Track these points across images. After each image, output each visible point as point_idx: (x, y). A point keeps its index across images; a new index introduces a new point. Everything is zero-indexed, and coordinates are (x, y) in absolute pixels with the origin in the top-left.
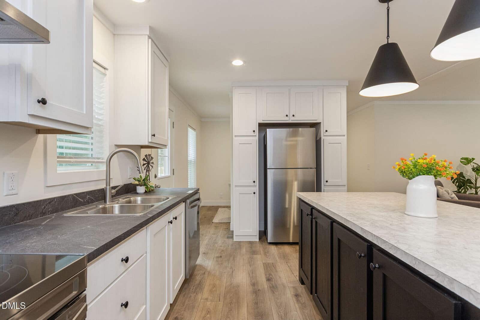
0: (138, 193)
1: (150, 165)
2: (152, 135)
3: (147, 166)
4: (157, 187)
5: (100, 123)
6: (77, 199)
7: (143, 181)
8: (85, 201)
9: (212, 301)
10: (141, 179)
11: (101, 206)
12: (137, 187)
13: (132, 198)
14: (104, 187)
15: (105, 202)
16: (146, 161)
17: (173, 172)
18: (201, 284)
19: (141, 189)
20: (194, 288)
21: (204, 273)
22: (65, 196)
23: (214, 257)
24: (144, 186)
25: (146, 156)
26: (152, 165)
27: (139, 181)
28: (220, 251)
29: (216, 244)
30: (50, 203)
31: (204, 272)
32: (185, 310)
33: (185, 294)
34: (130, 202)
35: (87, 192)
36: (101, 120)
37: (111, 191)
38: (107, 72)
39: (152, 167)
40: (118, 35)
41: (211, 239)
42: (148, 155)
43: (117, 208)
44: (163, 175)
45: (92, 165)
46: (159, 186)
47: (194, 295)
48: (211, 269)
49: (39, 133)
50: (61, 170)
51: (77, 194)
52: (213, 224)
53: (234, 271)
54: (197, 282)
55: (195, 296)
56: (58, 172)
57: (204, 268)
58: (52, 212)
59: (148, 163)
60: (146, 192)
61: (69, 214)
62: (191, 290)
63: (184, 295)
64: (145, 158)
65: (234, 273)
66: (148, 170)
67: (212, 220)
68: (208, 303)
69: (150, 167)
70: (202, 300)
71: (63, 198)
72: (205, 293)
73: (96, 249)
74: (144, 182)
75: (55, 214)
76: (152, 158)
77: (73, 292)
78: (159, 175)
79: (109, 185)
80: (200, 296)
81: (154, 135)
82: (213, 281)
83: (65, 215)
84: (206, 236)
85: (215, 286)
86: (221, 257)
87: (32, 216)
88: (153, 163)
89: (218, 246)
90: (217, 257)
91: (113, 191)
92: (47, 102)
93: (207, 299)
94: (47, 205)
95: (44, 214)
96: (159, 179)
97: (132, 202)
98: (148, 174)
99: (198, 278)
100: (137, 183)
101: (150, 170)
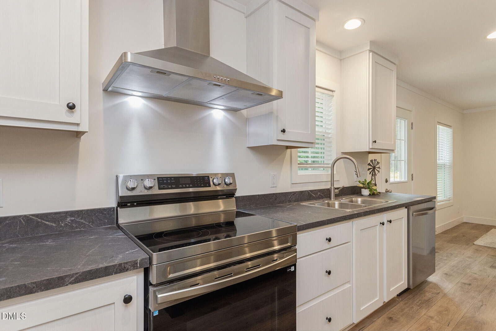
0: (362, 195)
1: (376, 170)
2: (373, 142)
3: (373, 170)
4: (388, 192)
5: (330, 136)
6: (311, 194)
7: (367, 184)
8: (317, 196)
9: (437, 321)
10: (366, 182)
11: (326, 201)
12: (362, 189)
13: (354, 199)
14: (329, 188)
15: (330, 199)
16: (371, 166)
17: (412, 177)
18: (429, 302)
19: (366, 192)
20: (420, 302)
21: (438, 293)
22: (303, 192)
23: (459, 282)
24: (368, 189)
25: (372, 161)
26: (378, 169)
27: (363, 184)
28: (470, 278)
29: (469, 269)
30: (294, 194)
31: (439, 291)
32: (402, 316)
33: (407, 303)
34: (352, 201)
35: (318, 190)
36: (330, 133)
37: (335, 190)
38: (334, 94)
39: (379, 171)
40: (344, 59)
41: (463, 262)
42: (373, 160)
43: (337, 204)
44: (398, 180)
45: (324, 169)
46: (390, 191)
47: (417, 308)
48: (449, 292)
49: (287, 149)
50: (301, 173)
51: (311, 191)
52: (474, 246)
53: (483, 306)
54: (426, 298)
55: (418, 310)
56: (298, 174)
57: (440, 288)
58: (295, 201)
59: (374, 168)
60: (370, 195)
61: (304, 204)
62: (415, 302)
63: (405, 304)
64: (371, 163)
65: (482, 307)
66: (374, 174)
67: (474, 241)
68: (432, 322)
69: (377, 172)
70: (425, 316)
71: (302, 192)
72: (432, 311)
73: (305, 224)
74: (368, 186)
75: (296, 203)
76: (378, 163)
77: (288, 244)
78: (392, 180)
79: (333, 186)
80: (423, 312)
81: (375, 142)
82: (447, 304)
83: (302, 204)
84: (456, 257)
85: (447, 310)
86: (470, 285)
87: (283, 201)
88: (379, 168)
89: (470, 272)
90: (463, 283)
91: (336, 191)
92: (286, 130)
93: (432, 318)
94: (292, 196)
95: (290, 201)
96: (390, 184)
97: (354, 202)
98: (374, 178)
99: (428, 295)
100: (361, 185)
101: (375, 175)
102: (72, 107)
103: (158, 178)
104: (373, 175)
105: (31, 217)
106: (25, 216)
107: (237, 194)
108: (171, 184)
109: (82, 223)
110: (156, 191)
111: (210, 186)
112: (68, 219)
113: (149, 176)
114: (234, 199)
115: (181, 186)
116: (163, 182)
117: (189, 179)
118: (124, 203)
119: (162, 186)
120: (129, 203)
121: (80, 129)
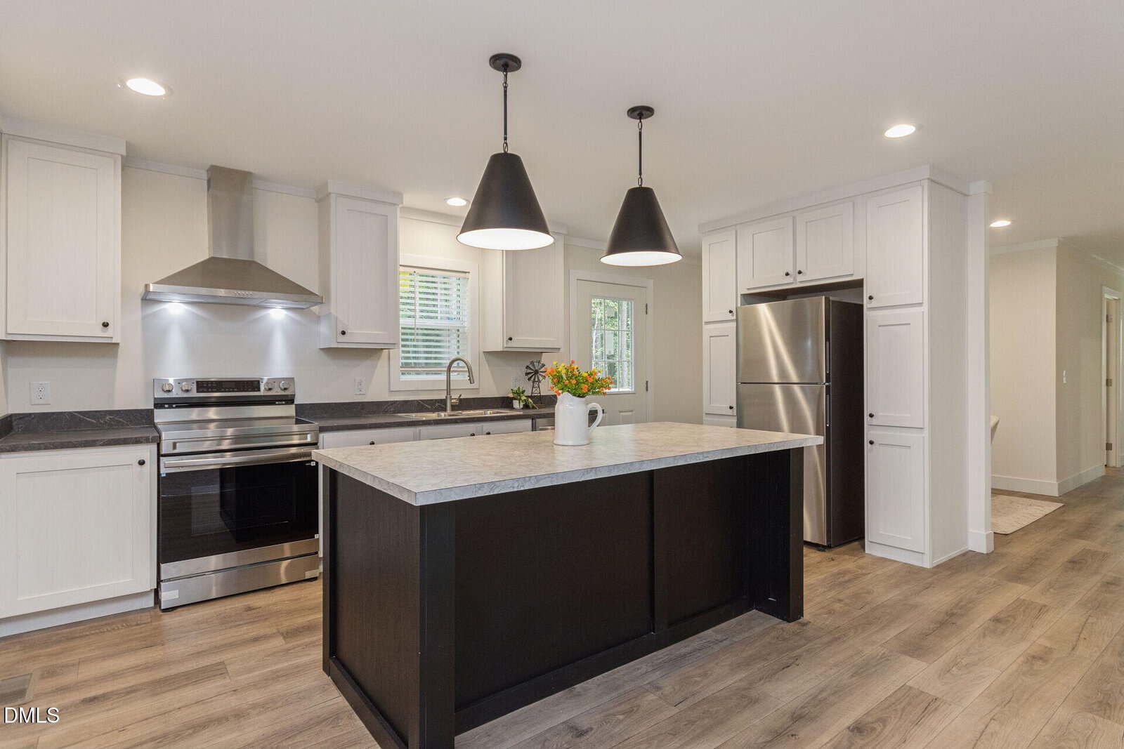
1: (540, 374)
2: (509, 339)
3: (534, 375)
6: (423, 405)
8: (434, 408)
10: (519, 392)
12: (513, 401)
16: (532, 370)
19: (517, 404)
22: (408, 401)
27: (515, 393)
35: (436, 399)
37: (453, 401)
42: (535, 361)
51: (423, 401)
56: (402, 380)
59: (536, 372)
60: (523, 407)
64: (531, 366)
66: (536, 380)
71: (406, 402)
79: (451, 396)
81: (511, 339)
87: (375, 412)
91: (457, 402)
92: (345, 331)
94: (389, 406)
101: (539, 381)
102: (106, 325)
103: (197, 382)
104: (534, 382)
105: (76, 414)
106: (70, 413)
107: (296, 402)
108: (212, 388)
109: (120, 422)
110: (194, 394)
111: (259, 390)
112: (108, 418)
113: (186, 380)
114: (294, 406)
115: (223, 390)
116: (202, 385)
117: (234, 383)
118: (160, 404)
119: (201, 390)
120: (166, 404)
121: (114, 341)
